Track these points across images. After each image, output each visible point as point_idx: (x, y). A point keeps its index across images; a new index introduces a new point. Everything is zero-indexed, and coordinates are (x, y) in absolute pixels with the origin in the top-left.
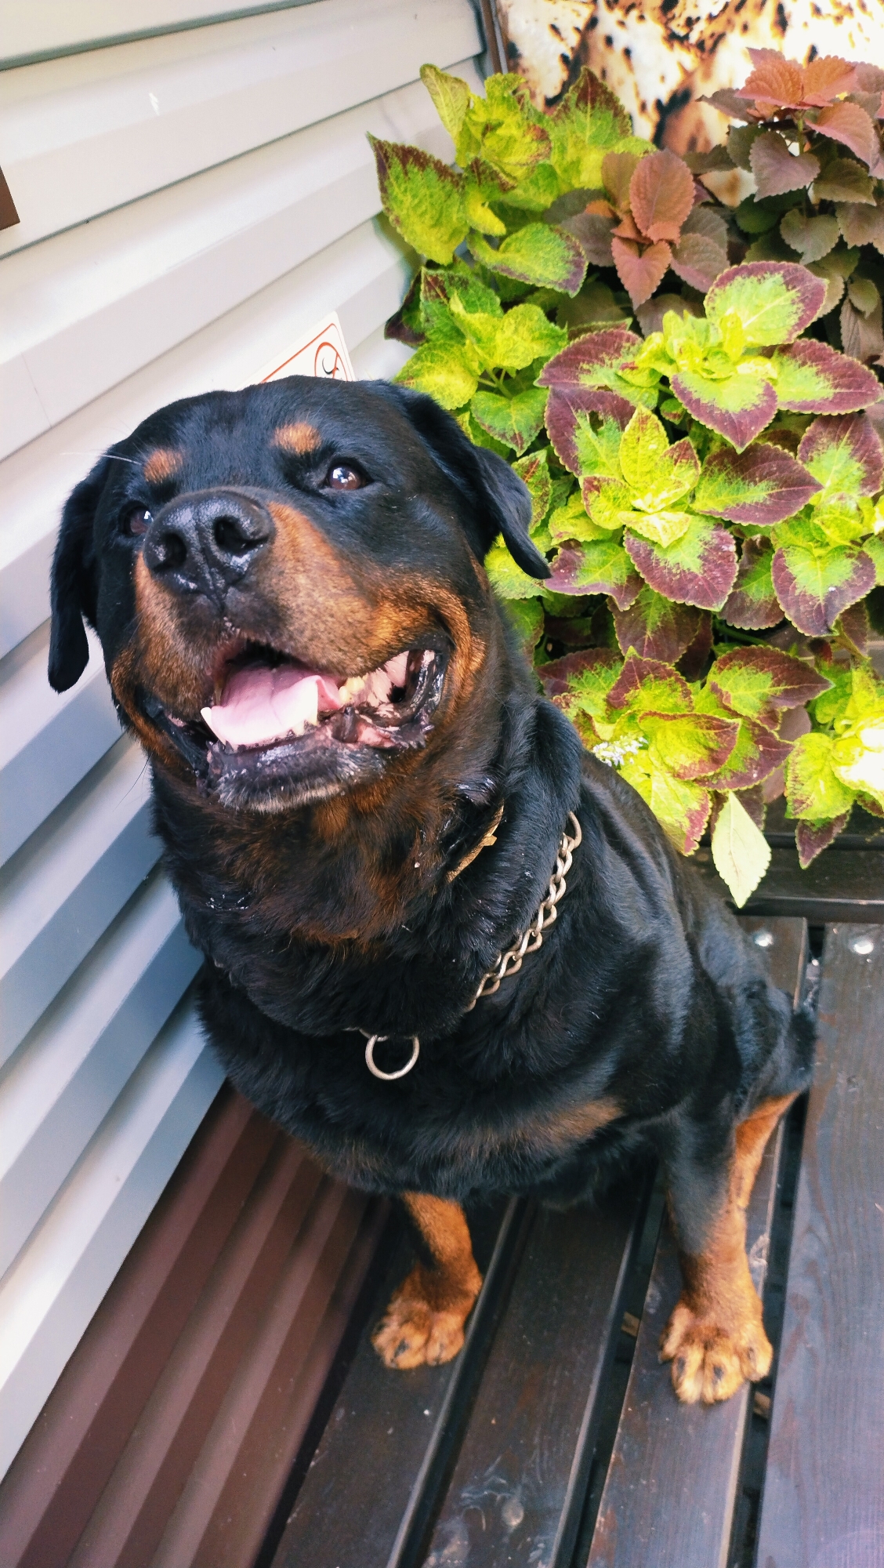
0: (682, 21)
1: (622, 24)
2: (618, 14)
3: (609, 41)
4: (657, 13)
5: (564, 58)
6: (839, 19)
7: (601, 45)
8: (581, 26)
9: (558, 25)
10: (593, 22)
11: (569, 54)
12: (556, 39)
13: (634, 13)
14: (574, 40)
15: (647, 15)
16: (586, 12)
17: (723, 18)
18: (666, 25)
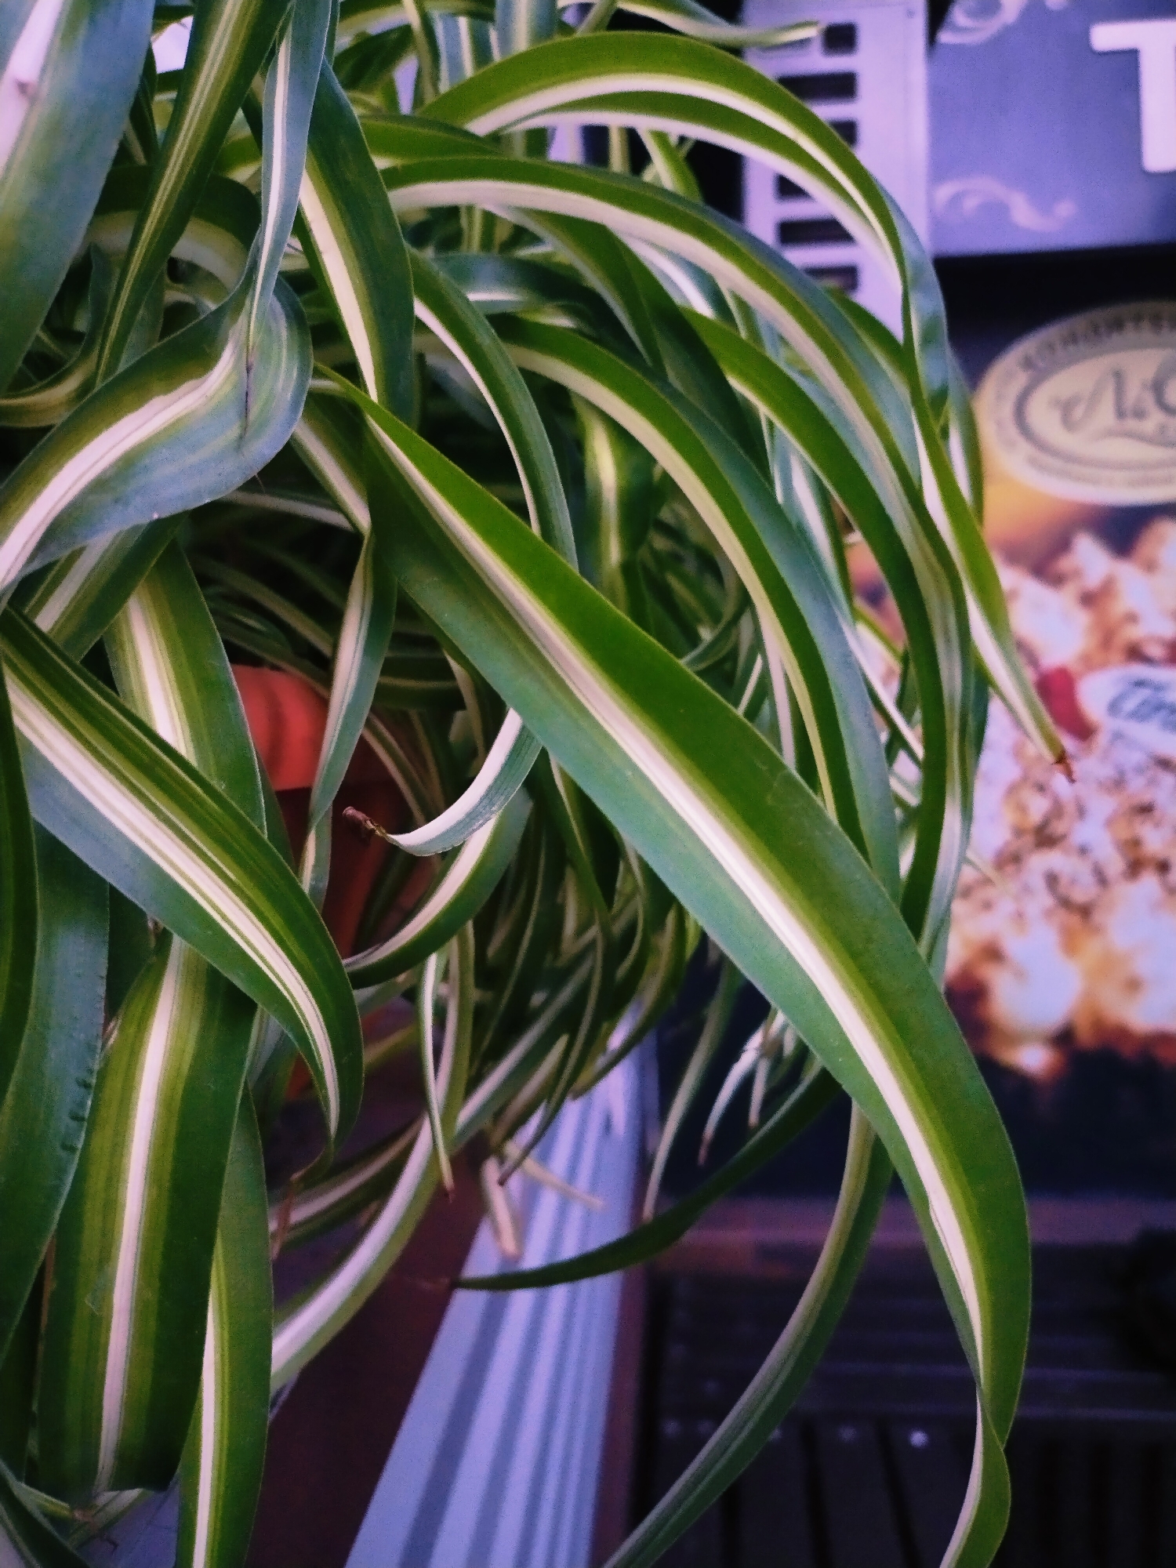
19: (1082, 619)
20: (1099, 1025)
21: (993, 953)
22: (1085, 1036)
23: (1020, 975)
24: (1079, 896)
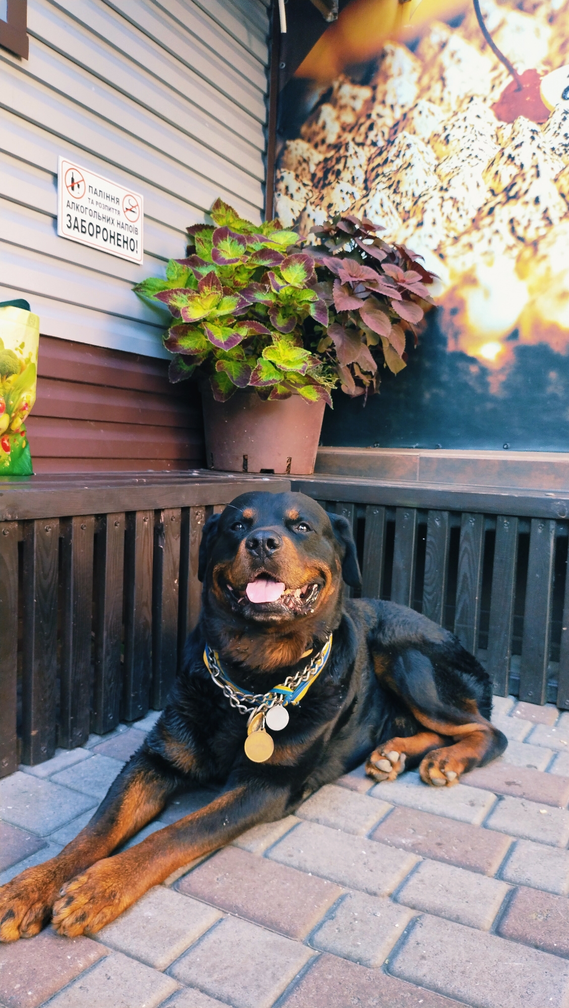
0: (334, 212)
1: (314, 210)
2: (313, 207)
3: (309, 216)
4: (326, 208)
5: (293, 220)
6: (383, 216)
7: (306, 216)
8: (301, 210)
9: (294, 209)
10: (305, 209)
11: (295, 219)
12: (292, 213)
13: (319, 207)
14: (298, 214)
15: (323, 208)
16: (303, 206)
17: (347, 212)
18: (328, 212)
19: (548, 31)
20: (537, 325)
21: (470, 280)
22: (527, 337)
23: (487, 294)
24: (531, 235)
